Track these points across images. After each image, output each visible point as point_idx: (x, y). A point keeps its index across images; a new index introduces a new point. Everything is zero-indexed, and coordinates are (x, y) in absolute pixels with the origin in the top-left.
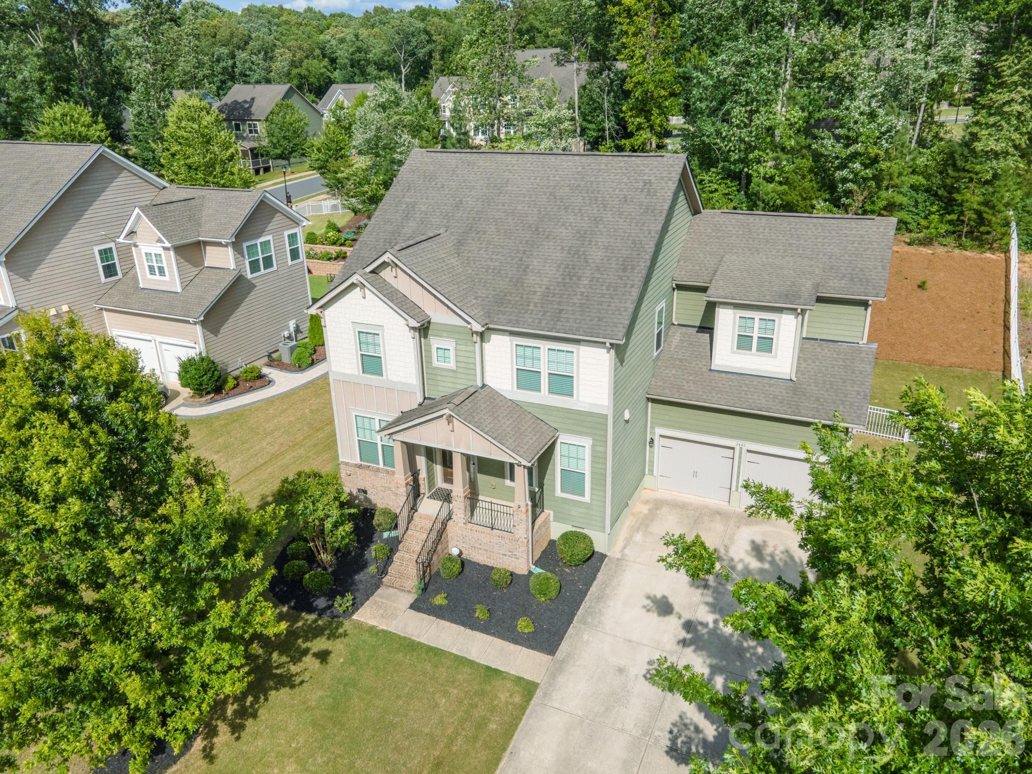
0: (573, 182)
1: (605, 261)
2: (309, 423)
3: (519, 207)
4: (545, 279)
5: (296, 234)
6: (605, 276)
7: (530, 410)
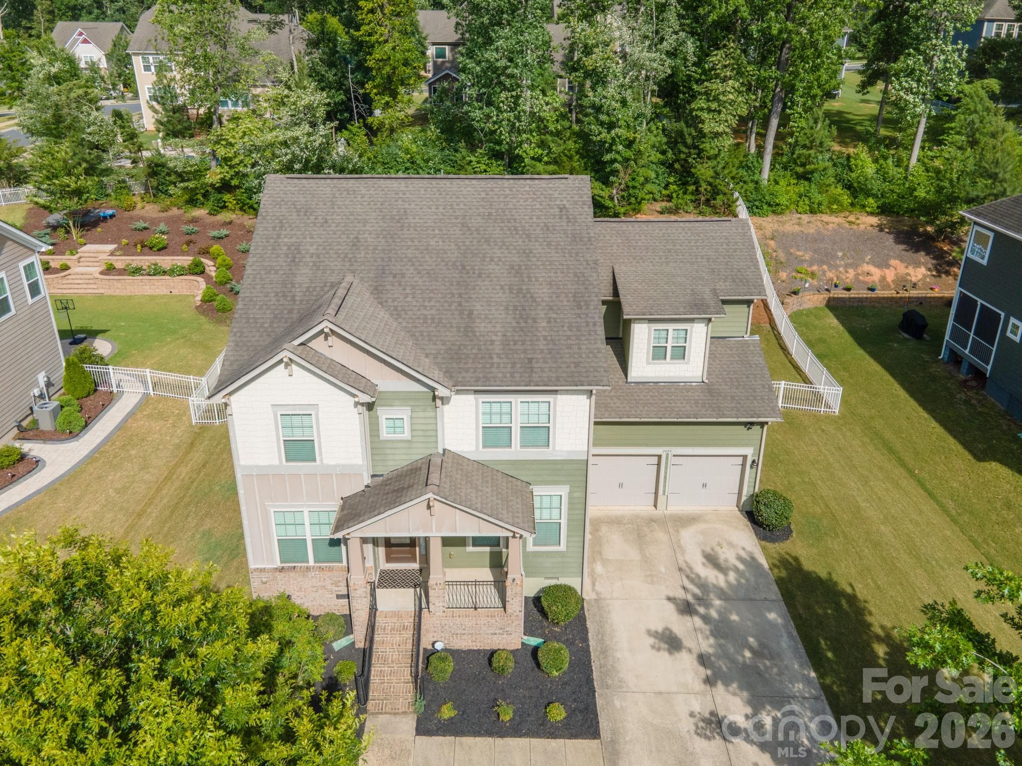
0: (482, 210)
1: (554, 299)
2: (121, 509)
3: (432, 243)
4: (498, 326)
5: (33, 263)
6: (562, 316)
7: (496, 467)
